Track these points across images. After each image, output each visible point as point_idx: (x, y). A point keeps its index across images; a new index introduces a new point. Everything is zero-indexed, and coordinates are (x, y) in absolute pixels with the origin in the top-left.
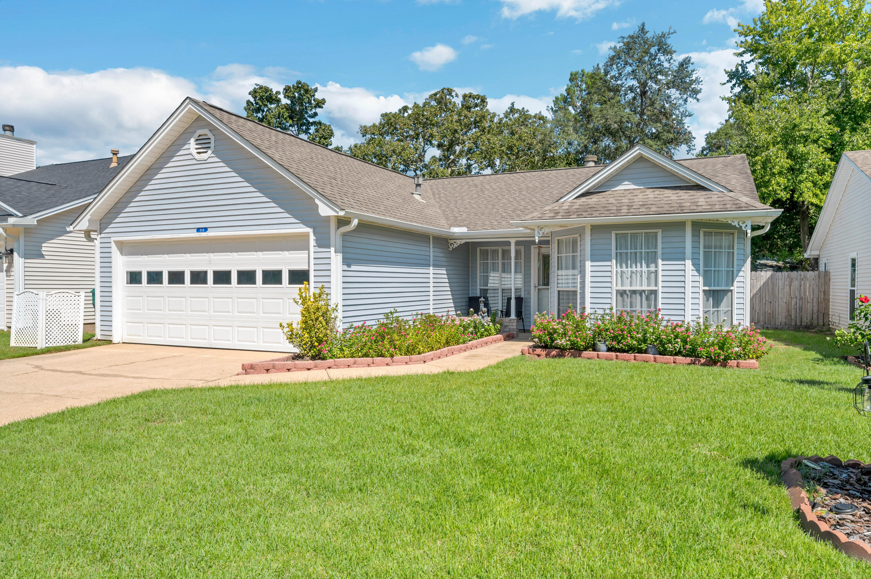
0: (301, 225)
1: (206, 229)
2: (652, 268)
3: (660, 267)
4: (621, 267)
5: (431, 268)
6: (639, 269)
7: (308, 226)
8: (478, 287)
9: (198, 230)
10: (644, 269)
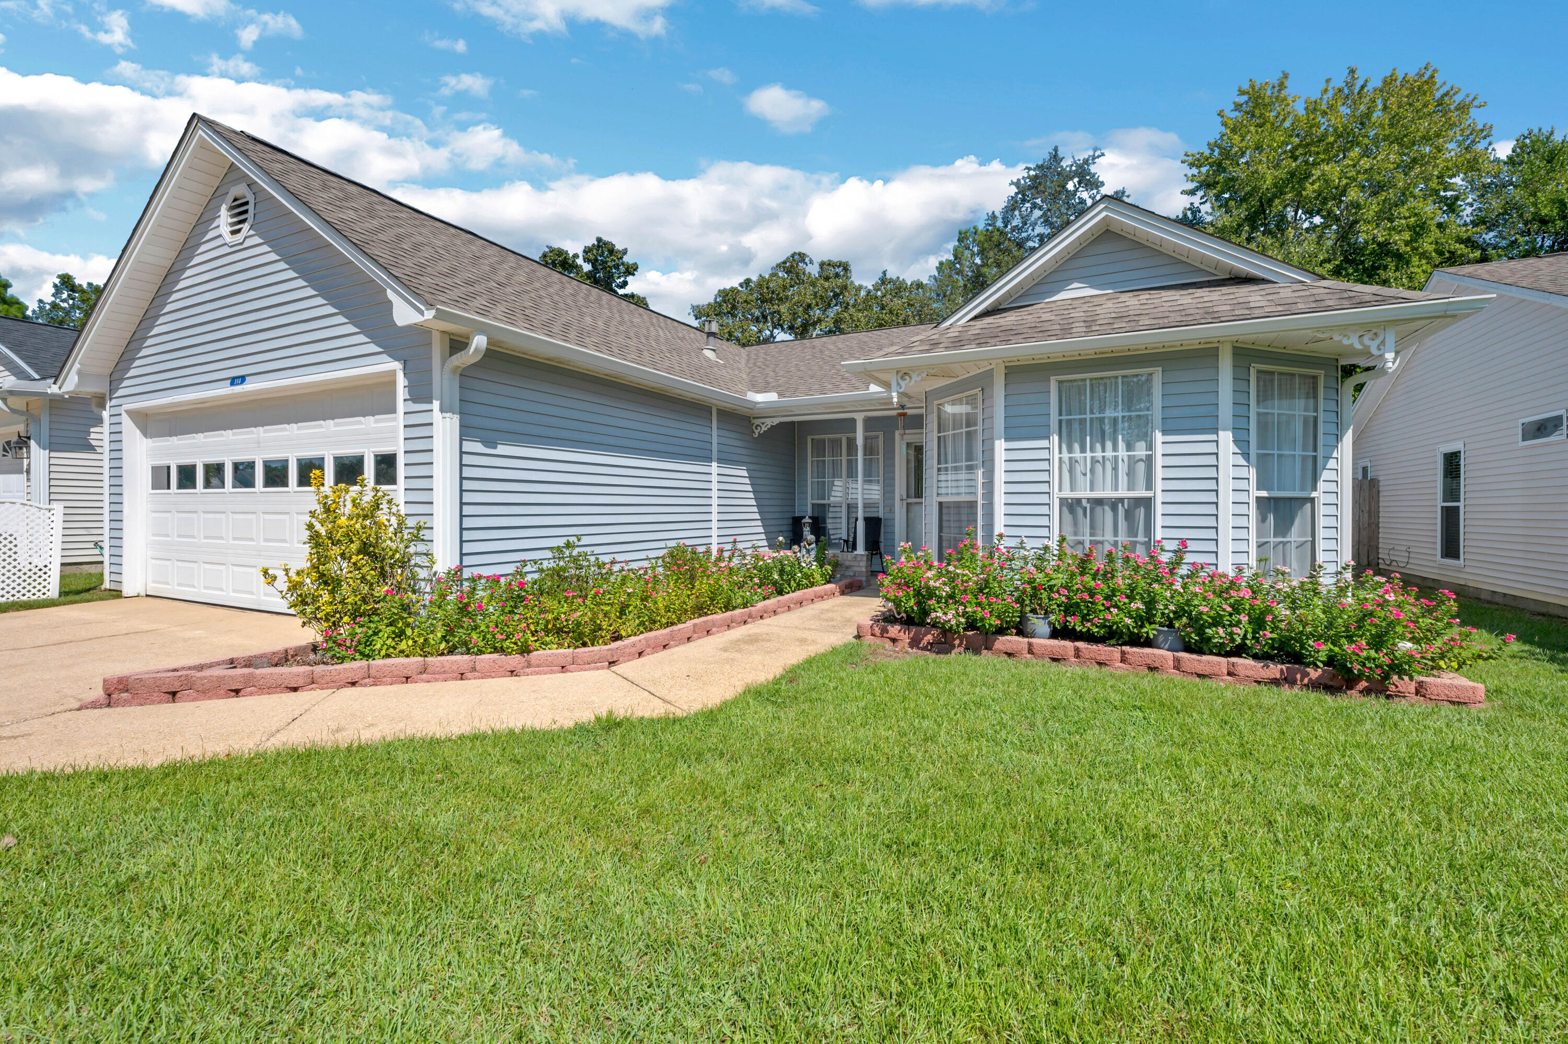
0: (385, 357)
1: (242, 379)
2: (1141, 451)
3: (1159, 449)
4: (1070, 450)
5: (714, 464)
6: (1109, 454)
7: (396, 359)
8: (810, 501)
9: (234, 381)
10: (1122, 453)
